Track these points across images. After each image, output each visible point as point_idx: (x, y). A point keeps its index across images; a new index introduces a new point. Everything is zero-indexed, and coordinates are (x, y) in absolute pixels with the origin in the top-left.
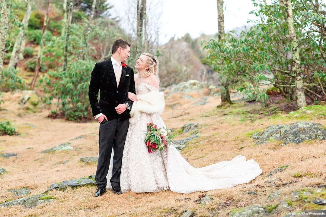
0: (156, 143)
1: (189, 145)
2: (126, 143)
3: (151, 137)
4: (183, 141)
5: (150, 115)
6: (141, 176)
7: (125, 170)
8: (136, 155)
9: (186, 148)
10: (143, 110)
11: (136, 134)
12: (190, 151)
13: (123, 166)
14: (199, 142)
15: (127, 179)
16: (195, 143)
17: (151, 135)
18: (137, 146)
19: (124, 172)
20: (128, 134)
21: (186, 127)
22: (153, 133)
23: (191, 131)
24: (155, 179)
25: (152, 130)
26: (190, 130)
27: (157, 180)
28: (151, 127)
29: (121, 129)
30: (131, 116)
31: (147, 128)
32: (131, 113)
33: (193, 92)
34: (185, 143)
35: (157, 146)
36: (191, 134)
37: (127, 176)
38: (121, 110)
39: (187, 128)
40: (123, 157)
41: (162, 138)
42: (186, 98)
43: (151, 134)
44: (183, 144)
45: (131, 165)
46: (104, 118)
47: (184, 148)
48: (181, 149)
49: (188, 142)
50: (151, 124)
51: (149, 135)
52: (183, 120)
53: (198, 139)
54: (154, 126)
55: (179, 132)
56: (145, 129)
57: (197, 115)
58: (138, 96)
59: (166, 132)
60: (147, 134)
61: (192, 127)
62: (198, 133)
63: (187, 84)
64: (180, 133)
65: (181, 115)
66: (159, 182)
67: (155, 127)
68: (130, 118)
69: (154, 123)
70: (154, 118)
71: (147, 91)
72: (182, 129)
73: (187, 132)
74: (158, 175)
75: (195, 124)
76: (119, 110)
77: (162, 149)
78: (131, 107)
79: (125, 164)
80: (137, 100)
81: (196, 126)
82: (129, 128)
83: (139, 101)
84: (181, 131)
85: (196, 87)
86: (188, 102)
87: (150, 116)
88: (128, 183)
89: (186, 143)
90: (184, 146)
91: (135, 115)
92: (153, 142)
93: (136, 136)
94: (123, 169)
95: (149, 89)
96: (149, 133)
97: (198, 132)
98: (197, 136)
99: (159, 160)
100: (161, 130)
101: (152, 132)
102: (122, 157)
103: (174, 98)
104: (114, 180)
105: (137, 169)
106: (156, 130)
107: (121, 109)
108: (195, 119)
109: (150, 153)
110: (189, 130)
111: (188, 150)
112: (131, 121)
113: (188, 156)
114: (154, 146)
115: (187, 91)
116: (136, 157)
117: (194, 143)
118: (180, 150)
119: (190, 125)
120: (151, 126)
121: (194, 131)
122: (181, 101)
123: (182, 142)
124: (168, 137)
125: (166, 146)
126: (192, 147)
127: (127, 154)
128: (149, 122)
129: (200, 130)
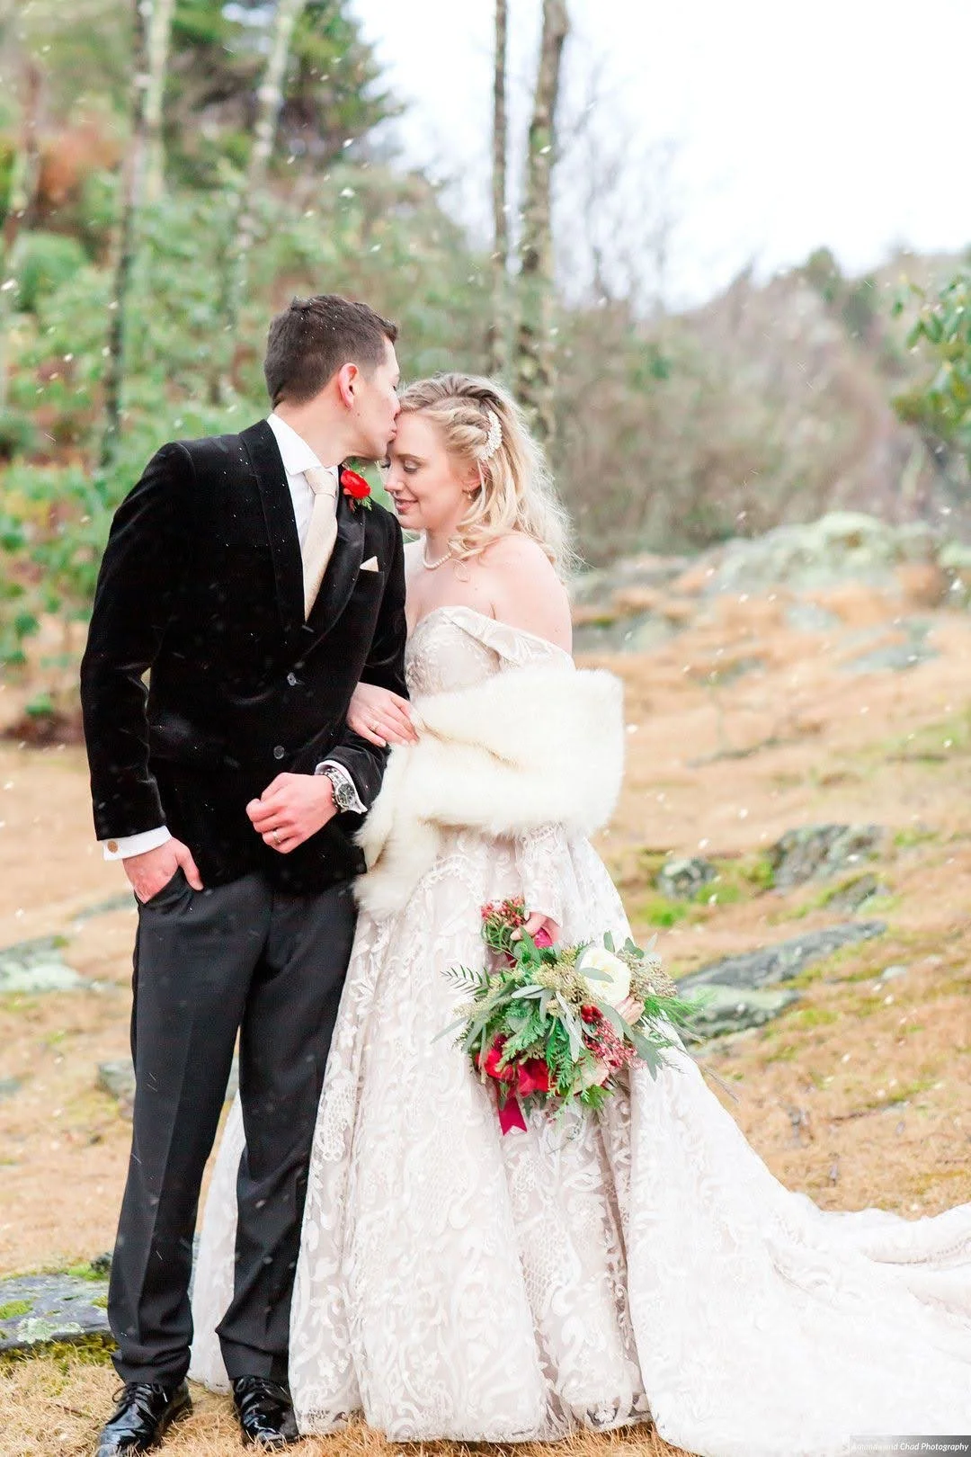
0: (543, 1061)
1: (815, 991)
2: (335, 1060)
3: (513, 1012)
4: (773, 960)
5: (508, 843)
6: (432, 1313)
7: (325, 1268)
8: (403, 1152)
9: (796, 1016)
10: (457, 812)
11: (403, 992)
12: (820, 1040)
13: (309, 1233)
14: (877, 974)
15: (340, 1335)
16: (851, 979)
17: (505, 1000)
18: (413, 1082)
19: (320, 1276)
20: (348, 991)
21: (795, 844)
22: (523, 984)
23: (831, 874)
24: (539, 1338)
25: (518, 953)
26: (824, 869)
27: (551, 1349)
28: (515, 935)
29: (295, 959)
30: (370, 858)
31: (482, 948)
32: (368, 837)
33: (848, 589)
34: (787, 977)
35: (555, 1079)
36: (831, 897)
37: (336, 1310)
38: (287, 823)
39: (797, 852)
40: (315, 1167)
41: (591, 1016)
42: (805, 625)
43: (512, 987)
44: (769, 987)
45: (369, 1227)
46: (172, 870)
47: (780, 1013)
48: (759, 1019)
49: (808, 972)
50: (514, 913)
51: (493, 999)
52: (783, 781)
53: (872, 944)
54: (532, 927)
55: (754, 879)
56: (474, 955)
57: (867, 749)
58: (422, 709)
59: (623, 975)
60: (482, 993)
61: (837, 849)
62: (872, 892)
63: (812, 538)
64: (761, 884)
65: (772, 743)
66: (565, 1367)
67: (545, 932)
68: (365, 871)
69: (537, 905)
70: (536, 865)
71: (485, 664)
72: (772, 859)
73: (800, 879)
74: (562, 1307)
75: (858, 827)
76: (272, 821)
77: (592, 1099)
78: (368, 797)
79: (327, 1221)
80: (413, 734)
81: (861, 844)
82: (360, 947)
83: (427, 742)
84: (764, 872)
85: (860, 556)
86: (814, 651)
87: (505, 856)
88: (343, 1364)
89: (791, 977)
90: (776, 1000)
91: (393, 853)
92: (519, 1055)
93: (403, 1007)
94: (314, 1257)
95: (497, 656)
96: (496, 980)
97: (870, 885)
98: (867, 927)
99: (582, 1182)
100: (587, 961)
101: (518, 973)
102: (305, 1163)
103: (734, 620)
104: (244, 1332)
105: (405, 1259)
106: (550, 959)
107: (286, 815)
108: (857, 780)
109: (514, 1130)
110: (814, 867)
111: (805, 1029)
112: (373, 892)
113: (800, 1079)
114: (528, 1083)
115: (813, 582)
116: (400, 1166)
117: (841, 980)
118: (752, 1031)
119: (823, 834)
120: (515, 925)
121: (846, 875)
122: (779, 645)
123: (769, 969)
124: (640, 1007)
125: (622, 1083)
126: (832, 1006)
127: (340, 1147)
128: (498, 899)
129: (883, 874)
